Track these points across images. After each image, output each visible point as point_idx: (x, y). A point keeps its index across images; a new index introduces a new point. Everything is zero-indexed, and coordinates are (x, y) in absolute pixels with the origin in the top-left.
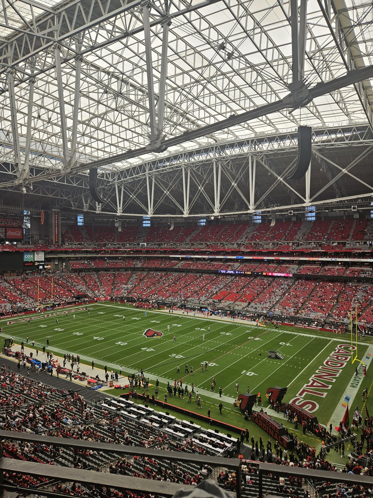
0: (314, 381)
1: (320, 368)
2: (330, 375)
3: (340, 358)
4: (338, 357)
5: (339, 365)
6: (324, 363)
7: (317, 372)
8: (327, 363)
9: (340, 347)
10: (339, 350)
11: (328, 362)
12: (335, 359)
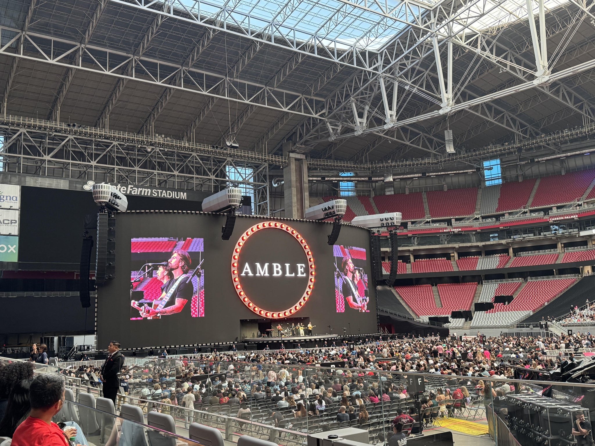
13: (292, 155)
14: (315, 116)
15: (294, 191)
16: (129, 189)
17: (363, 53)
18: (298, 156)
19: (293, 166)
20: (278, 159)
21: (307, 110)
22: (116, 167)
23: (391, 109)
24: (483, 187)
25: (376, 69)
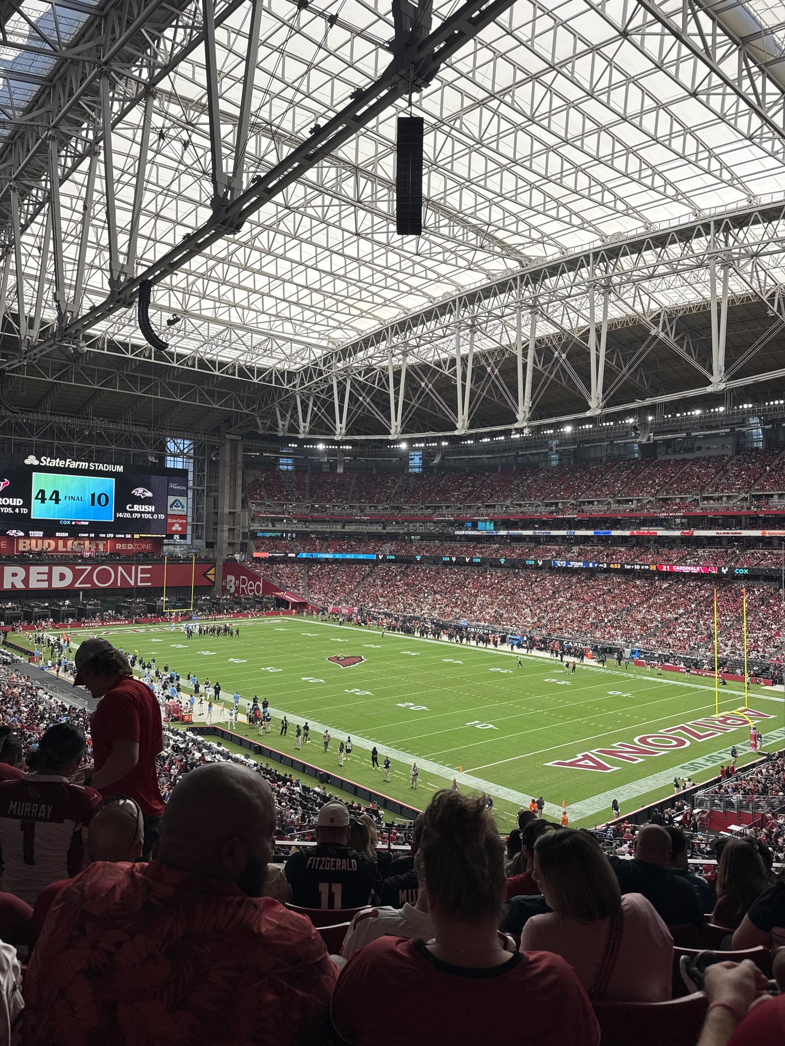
13: (227, 436)
14: (245, 411)
15: (228, 469)
16: (68, 463)
17: (282, 374)
18: (234, 437)
19: (228, 447)
20: (215, 440)
21: (237, 407)
22: (56, 442)
23: (304, 421)
24: (406, 472)
25: (294, 386)
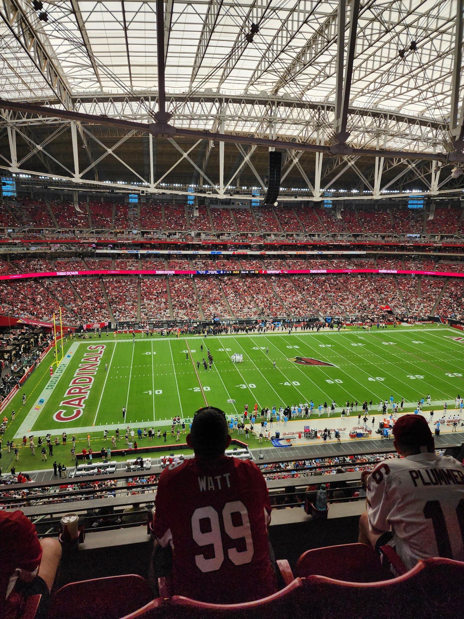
0: (96, 361)
1: (96, 373)
2: (84, 369)
3: (78, 390)
4: (80, 392)
5: (77, 381)
6: (93, 379)
7: (97, 369)
8: (91, 379)
9: (78, 412)
10: (79, 405)
11: (90, 382)
12: (83, 387)
